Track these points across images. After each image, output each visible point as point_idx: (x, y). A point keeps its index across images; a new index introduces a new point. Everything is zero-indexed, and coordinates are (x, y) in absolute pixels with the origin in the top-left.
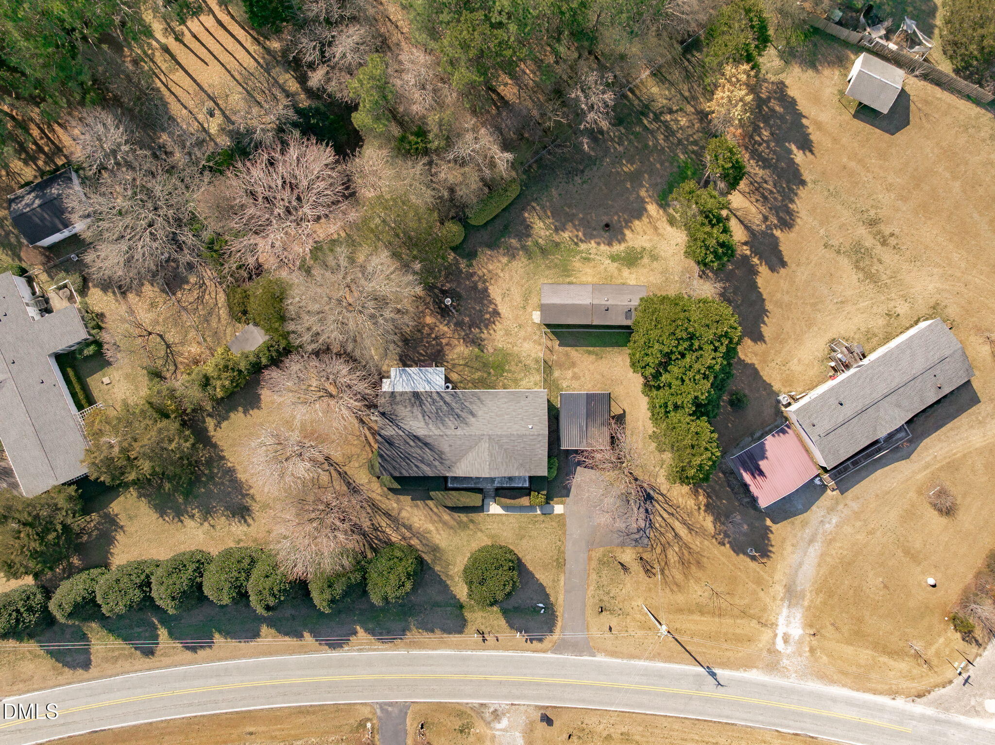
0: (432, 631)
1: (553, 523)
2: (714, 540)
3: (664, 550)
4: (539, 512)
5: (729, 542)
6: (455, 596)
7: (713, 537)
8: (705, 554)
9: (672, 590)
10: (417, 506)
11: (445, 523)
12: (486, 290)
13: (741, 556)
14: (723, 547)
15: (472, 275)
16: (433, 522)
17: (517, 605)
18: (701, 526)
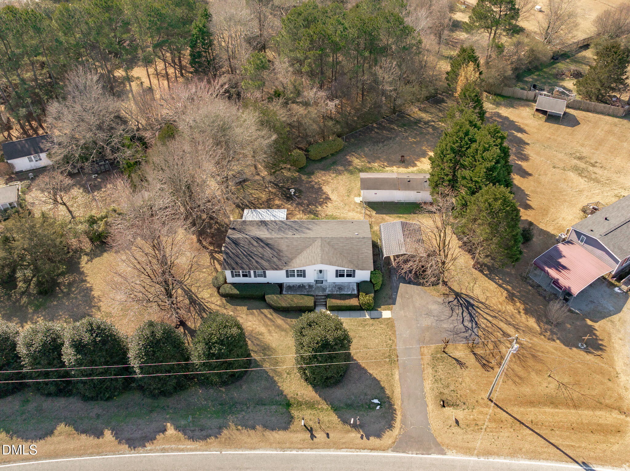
0: (253, 428)
1: (382, 326)
2: (543, 337)
3: (496, 346)
4: (368, 317)
5: (558, 339)
6: (282, 392)
7: (541, 334)
8: (538, 348)
9: (514, 382)
10: (252, 314)
11: (278, 327)
12: (321, 188)
13: (574, 349)
14: (554, 343)
15: (311, 182)
16: (266, 326)
17: (349, 402)
18: (527, 326)
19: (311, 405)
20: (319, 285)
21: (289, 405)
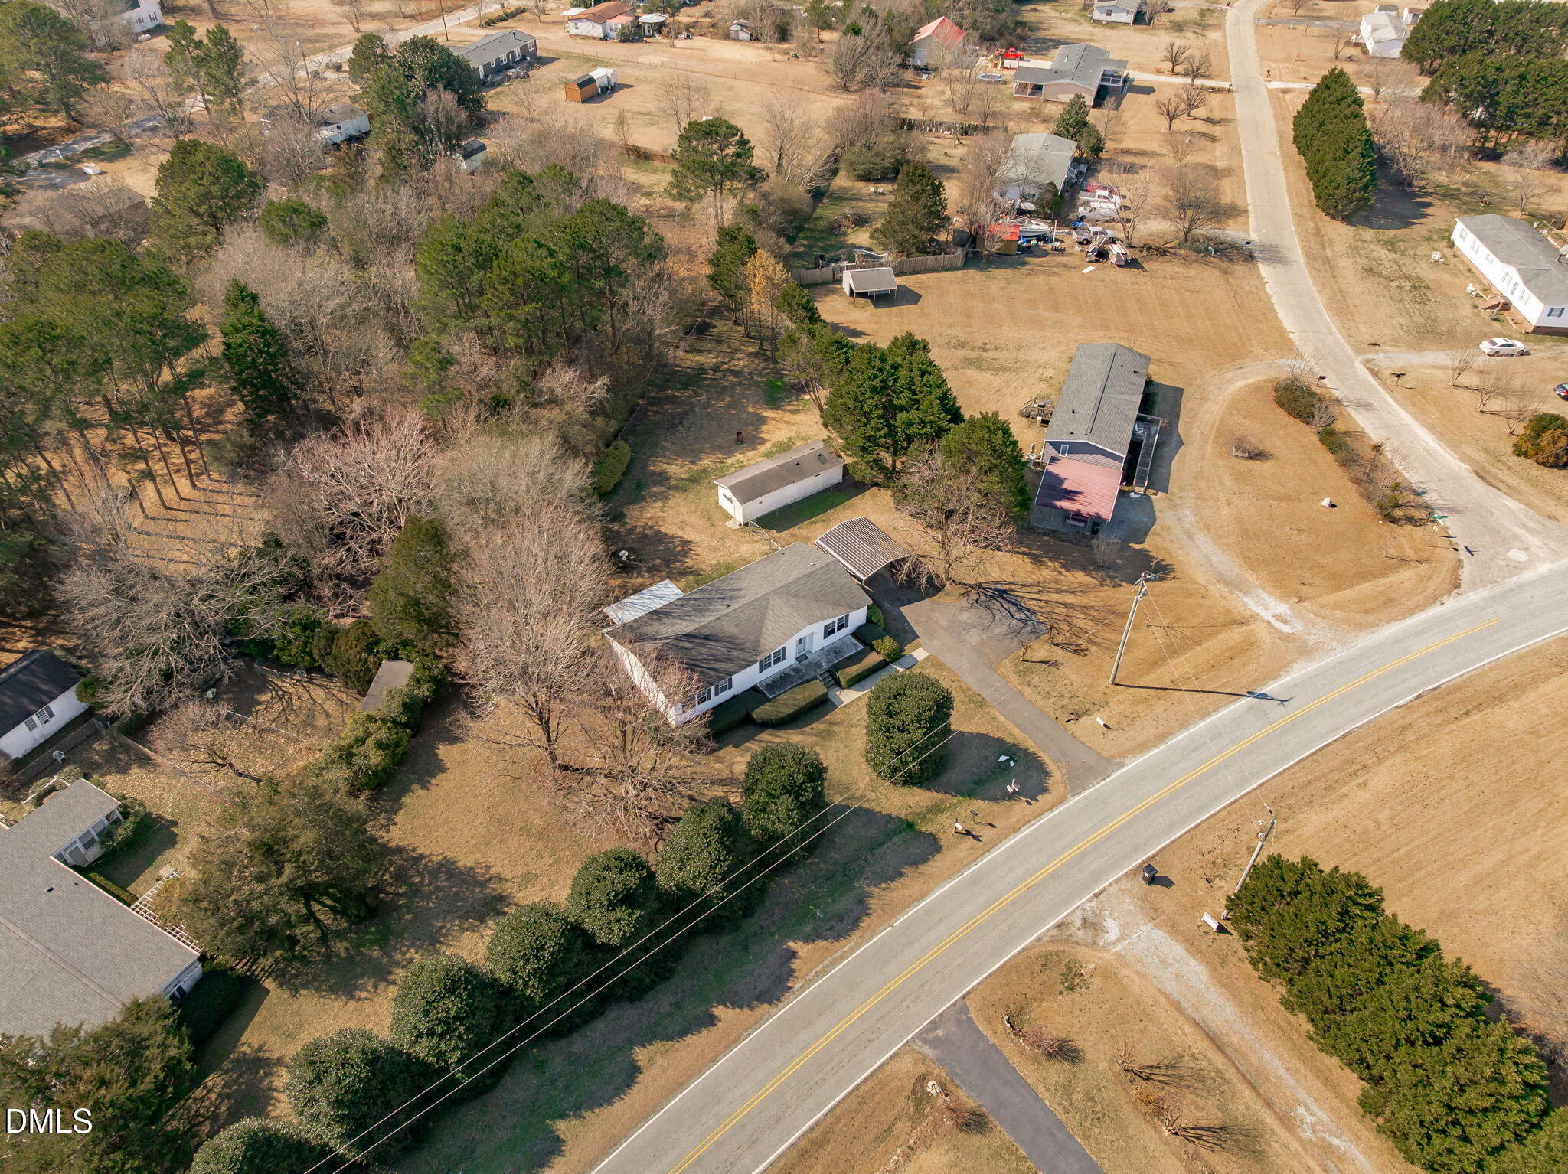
0: (901, 875)
2: (1106, 587)
4: (901, 669)
5: (1120, 581)
6: (889, 816)
7: (1102, 585)
8: (1112, 603)
12: (659, 532)
13: (1145, 583)
14: (1122, 588)
15: (634, 529)
17: (976, 778)
18: (1080, 584)
19: (937, 809)
20: (806, 662)
21: (910, 826)
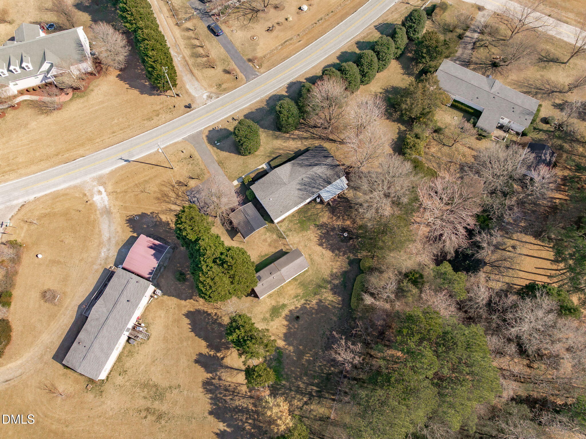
0: (256, 110)
1: (234, 176)
2: (157, 212)
3: (178, 195)
4: (243, 176)
5: (149, 215)
8: (157, 205)
9: (164, 182)
10: (296, 148)
11: (280, 149)
12: (333, 252)
13: (140, 213)
15: (344, 255)
16: (285, 147)
